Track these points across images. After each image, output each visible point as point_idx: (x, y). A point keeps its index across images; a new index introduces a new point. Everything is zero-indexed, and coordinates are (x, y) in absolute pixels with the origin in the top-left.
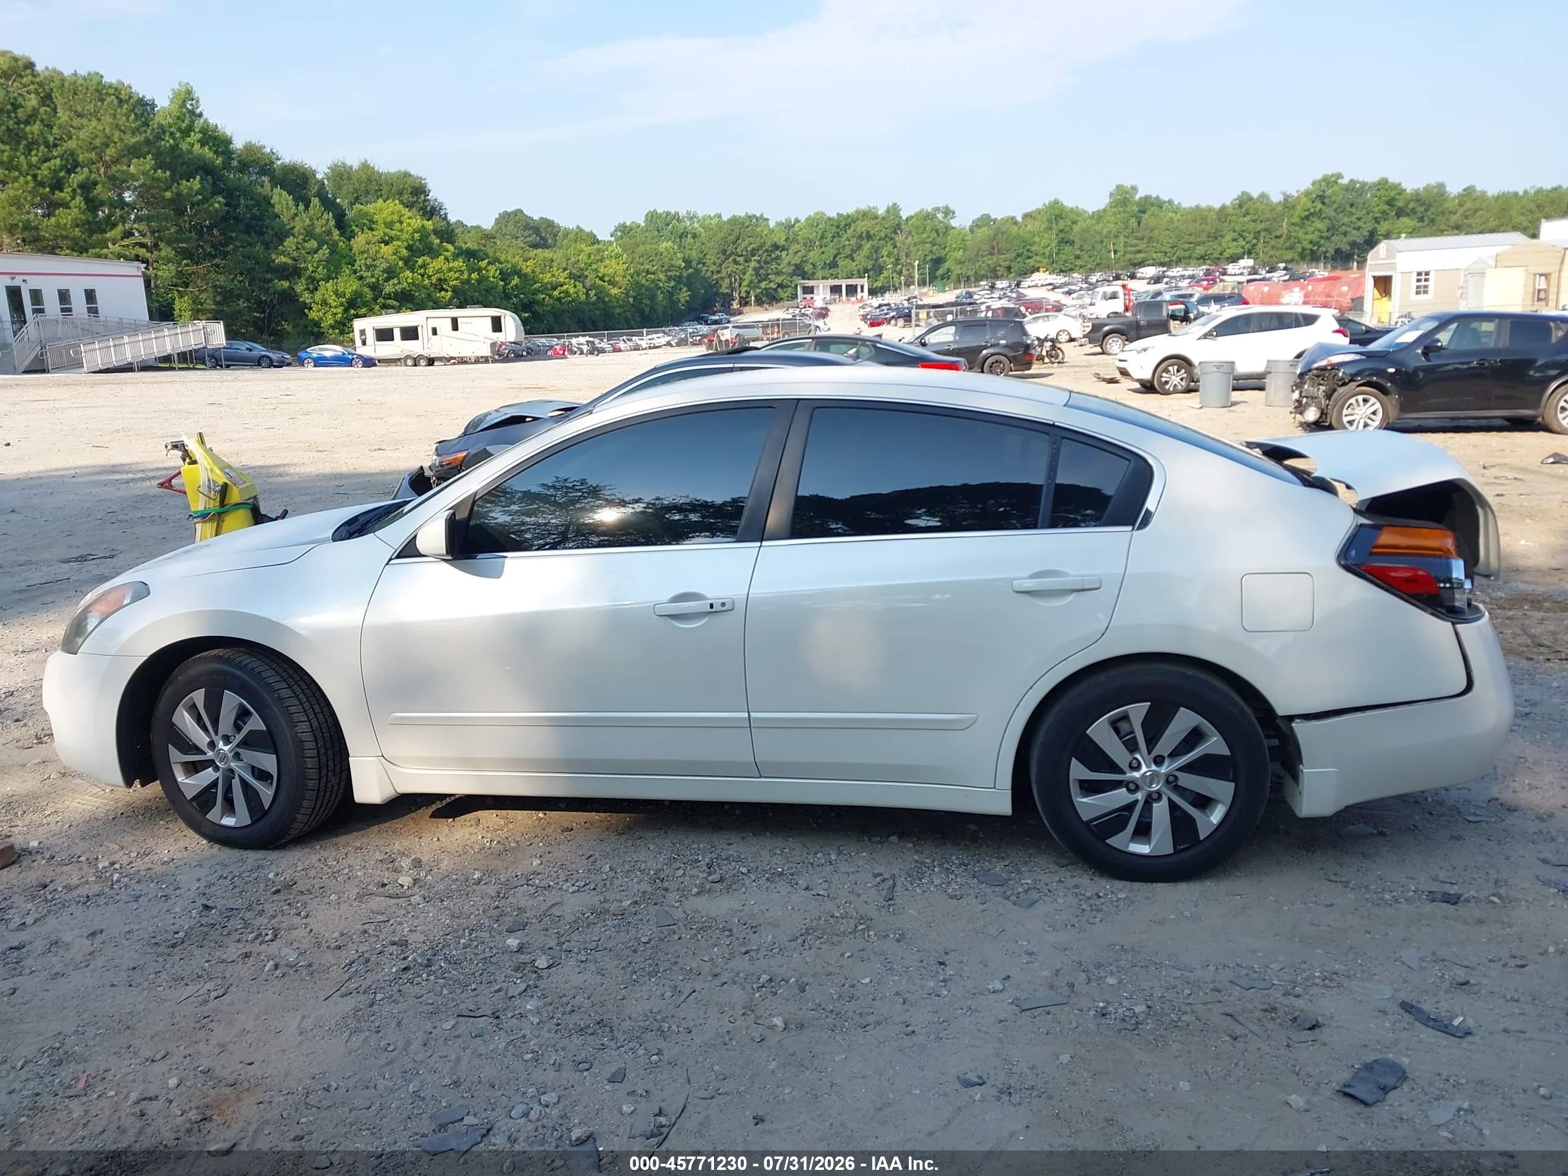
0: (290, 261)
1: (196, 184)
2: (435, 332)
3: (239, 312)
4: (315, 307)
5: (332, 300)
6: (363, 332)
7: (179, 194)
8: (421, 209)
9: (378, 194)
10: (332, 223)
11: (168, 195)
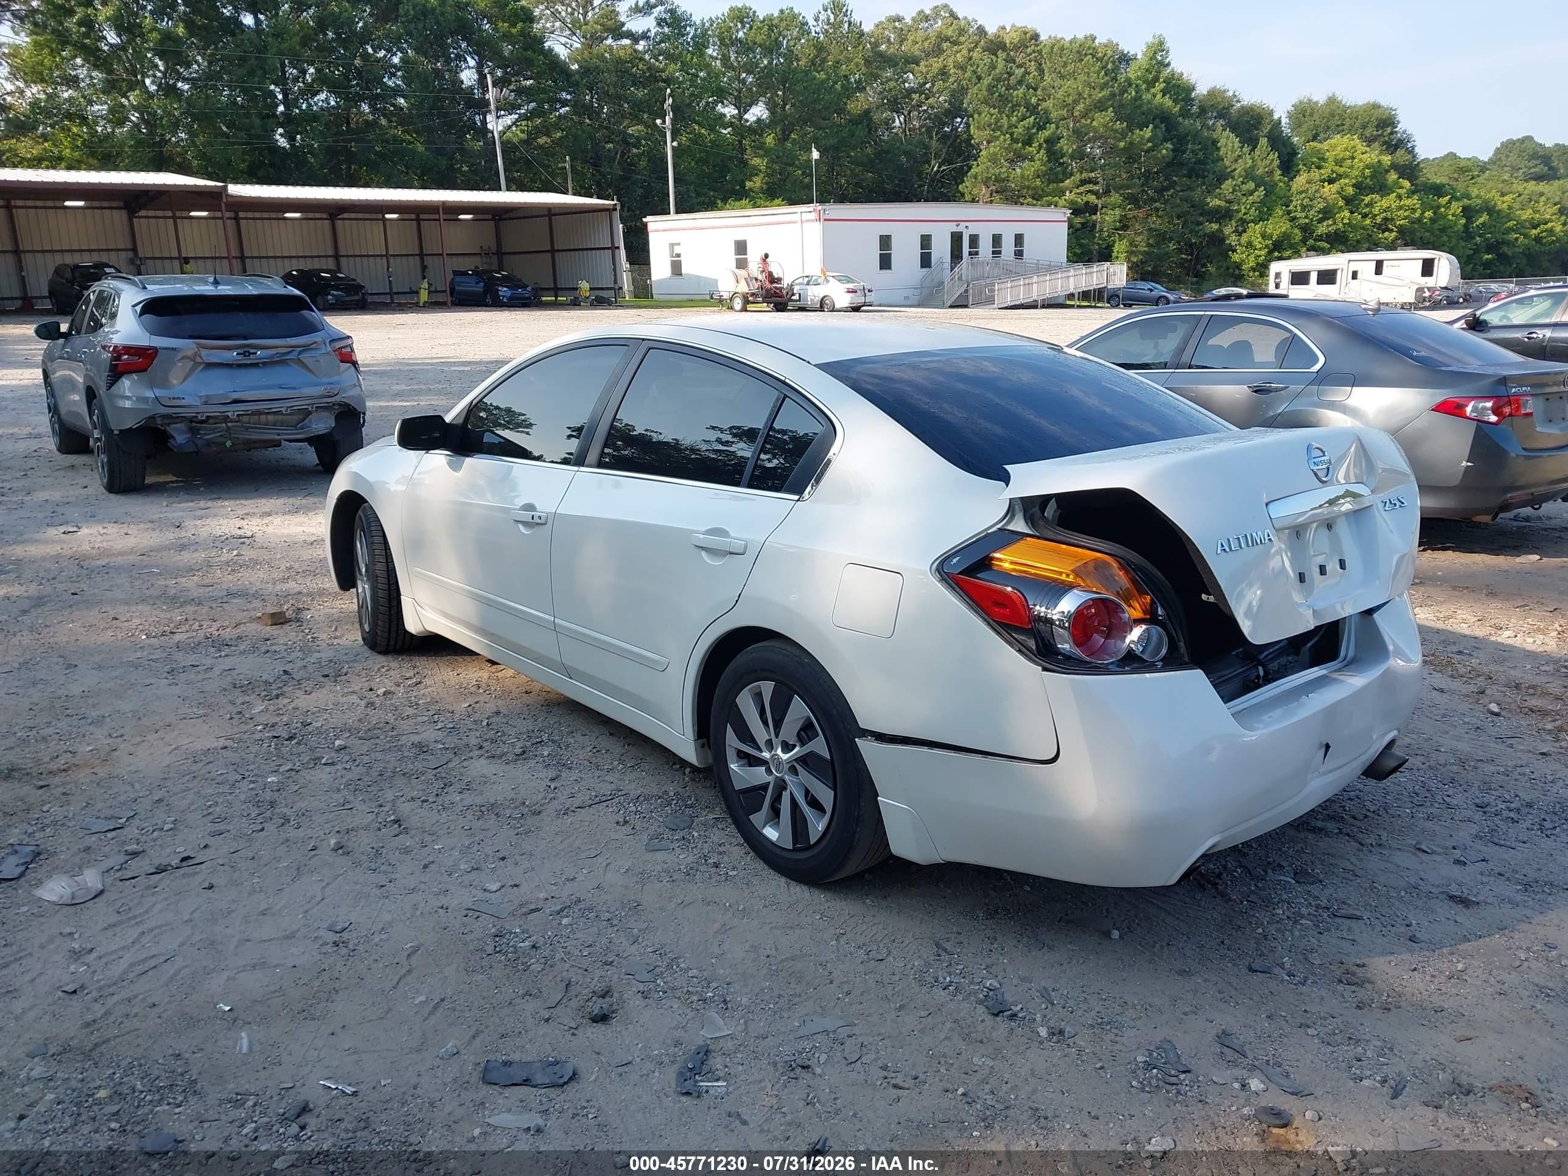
0: (1223, 204)
1: (1148, 133)
2: (1355, 275)
3: (1167, 253)
4: (1239, 249)
5: (1258, 242)
6: (1278, 275)
7: (1131, 143)
8: (1385, 143)
9: (1340, 129)
10: (1277, 163)
11: (1122, 144)
